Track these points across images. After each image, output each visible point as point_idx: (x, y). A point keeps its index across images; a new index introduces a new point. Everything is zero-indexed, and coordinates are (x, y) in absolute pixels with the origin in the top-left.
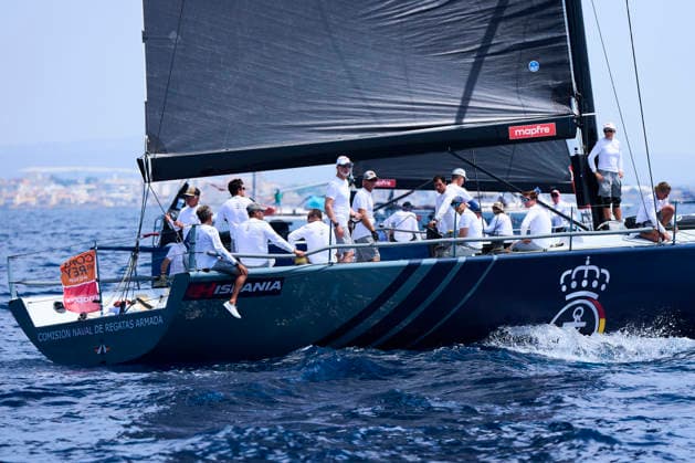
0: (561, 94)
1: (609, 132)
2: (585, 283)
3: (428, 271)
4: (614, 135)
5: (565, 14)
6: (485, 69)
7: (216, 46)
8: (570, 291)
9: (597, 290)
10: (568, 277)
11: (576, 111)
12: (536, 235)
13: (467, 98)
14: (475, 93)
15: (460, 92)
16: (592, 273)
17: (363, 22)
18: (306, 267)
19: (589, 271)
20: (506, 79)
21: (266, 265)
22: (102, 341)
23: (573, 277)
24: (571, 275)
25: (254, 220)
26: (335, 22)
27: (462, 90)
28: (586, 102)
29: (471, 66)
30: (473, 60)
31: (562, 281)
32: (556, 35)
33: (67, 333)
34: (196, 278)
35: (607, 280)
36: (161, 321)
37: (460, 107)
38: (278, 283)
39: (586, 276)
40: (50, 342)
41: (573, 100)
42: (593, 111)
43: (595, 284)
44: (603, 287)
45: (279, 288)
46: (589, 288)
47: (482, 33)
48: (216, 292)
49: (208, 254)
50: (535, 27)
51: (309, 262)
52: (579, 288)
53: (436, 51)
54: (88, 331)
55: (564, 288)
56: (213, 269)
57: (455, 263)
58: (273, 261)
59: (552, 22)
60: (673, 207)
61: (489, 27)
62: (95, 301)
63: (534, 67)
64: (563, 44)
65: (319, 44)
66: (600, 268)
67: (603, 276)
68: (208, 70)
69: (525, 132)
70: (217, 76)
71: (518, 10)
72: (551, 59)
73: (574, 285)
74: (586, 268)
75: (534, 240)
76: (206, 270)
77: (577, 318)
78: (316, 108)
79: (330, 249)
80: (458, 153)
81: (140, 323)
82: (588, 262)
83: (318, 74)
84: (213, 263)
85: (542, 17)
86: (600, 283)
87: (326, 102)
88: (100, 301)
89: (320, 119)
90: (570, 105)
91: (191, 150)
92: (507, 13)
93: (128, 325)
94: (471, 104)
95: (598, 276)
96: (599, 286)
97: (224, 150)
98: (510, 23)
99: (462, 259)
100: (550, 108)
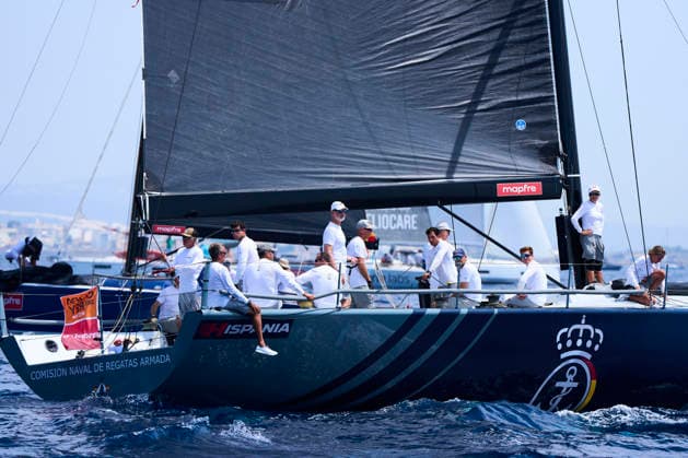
0: (547, 154)
1: (594, 195)
2: (579, 343)
3: (431, 320)
4: (600, 198)
5: (553, 75)
6: (474, 126)
7: (214, 89)
8: (565, 349)
9: (590, 350)
10: (565, 334)
11: (561, 171)
12: (532, 291)
13: (456, 153)
14: (464, 148)
15: (450, 147)
16: (587, 332)
17: (355, 72)
18: (311, 311)
19: (585, 330)
20: (494, 135)
21: (276, 307)
22: (102, 380)
23: (569, 335)
24: (566, 333)
25: (264, 260)
26: (328, 71)
27: (452, 145)
28: (572, 164)
29: (460, 122)
30: (463, 116)
31: (558, 339)
32: (543, 94)
33: (64, 372)
34: (208, 316)
35: (601, 341)
36: (168, 359)
37: (451, 162)
38: (287, 325)
39: (581, 335)
40: (44, 380)
41: (559, 160)
42: (578, 173)
43: (589, 344)
44: (597, 347)
45: (287, 330)
46: (583, 348)
47: (472, 89)
48: (226, 332)
49: (221, 292)
50: (523, 86)
51: (314, 306)
52: (574, 347)
53: (425, 105)
54: (86, 369)
55: (560, 347)
56: (225, 308)
57: (456, 315)
58: (281, 304)
59: (540, 81)
60: (664, 271)
61: (479, 83)
62: (96, 339)
63: (521, 126)
64: (550, 104)
65: (313, 91)
66: (594, 327)
67: (597, 336)
68: (205, 111)
69: (512, 190)
70: (212, 118)
71: (506, 68)
72: (539, 119)
73: (569, 343)
74: (582, 327)
75: (530, 296)
76: (218, 309)
77: (570, 377)
78: (309, 155)
79: (338, 294)
80: (448, 207)
81: (145, 362)
82: (583, 321)
83: (312, 122)
84: (225, 302)
85: (530, 76)
86: (594, 343)
87: (317, 149)
88: (101, 339)
89: (314, 166)
90: (555, 164)
91: (187, 190)
92: (496, 70)
93: (133, 364)
94: (461, 159)
95: (592, 336)
96: (593, 346)
97: (220, 192)
98: (499, 81)
99: (464, 311)
100: (537, 167)
